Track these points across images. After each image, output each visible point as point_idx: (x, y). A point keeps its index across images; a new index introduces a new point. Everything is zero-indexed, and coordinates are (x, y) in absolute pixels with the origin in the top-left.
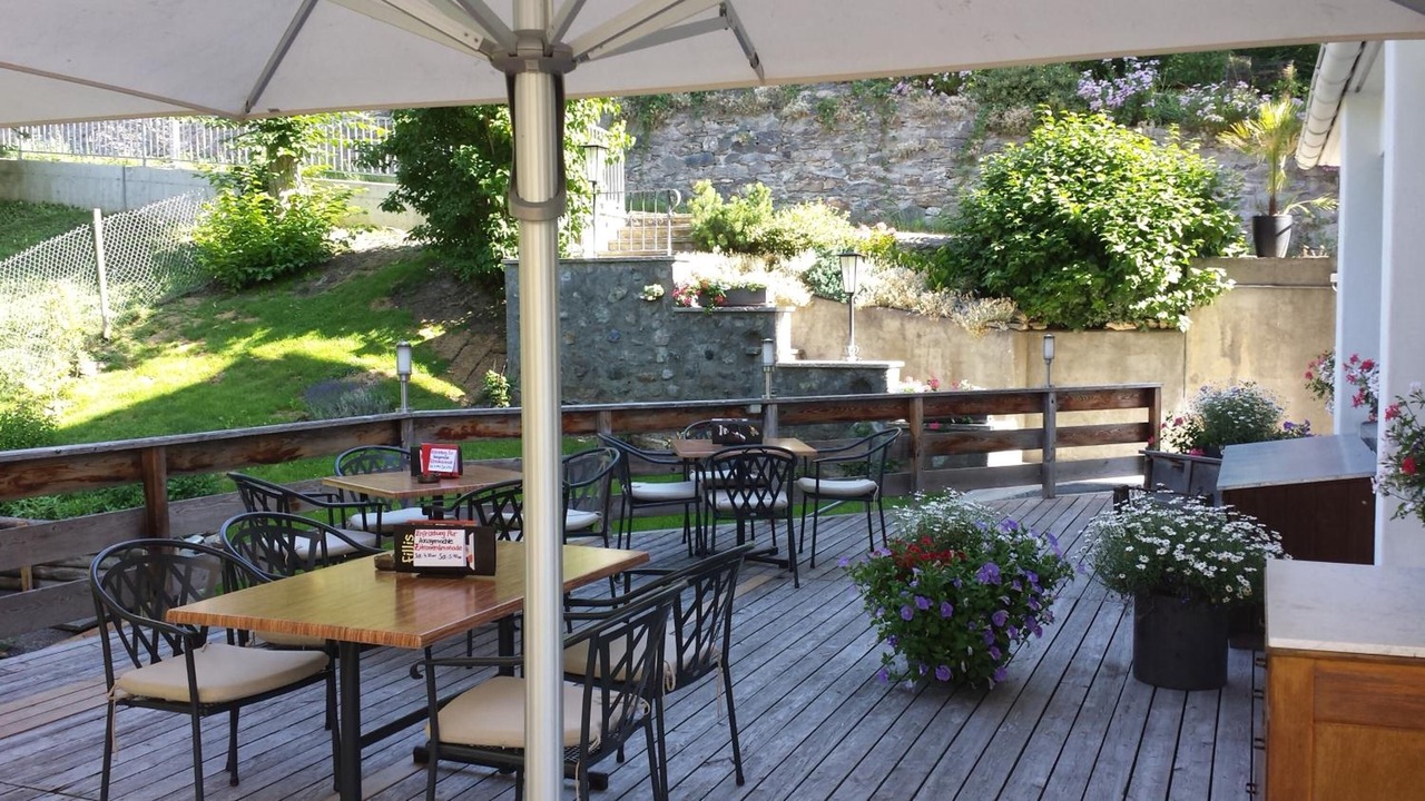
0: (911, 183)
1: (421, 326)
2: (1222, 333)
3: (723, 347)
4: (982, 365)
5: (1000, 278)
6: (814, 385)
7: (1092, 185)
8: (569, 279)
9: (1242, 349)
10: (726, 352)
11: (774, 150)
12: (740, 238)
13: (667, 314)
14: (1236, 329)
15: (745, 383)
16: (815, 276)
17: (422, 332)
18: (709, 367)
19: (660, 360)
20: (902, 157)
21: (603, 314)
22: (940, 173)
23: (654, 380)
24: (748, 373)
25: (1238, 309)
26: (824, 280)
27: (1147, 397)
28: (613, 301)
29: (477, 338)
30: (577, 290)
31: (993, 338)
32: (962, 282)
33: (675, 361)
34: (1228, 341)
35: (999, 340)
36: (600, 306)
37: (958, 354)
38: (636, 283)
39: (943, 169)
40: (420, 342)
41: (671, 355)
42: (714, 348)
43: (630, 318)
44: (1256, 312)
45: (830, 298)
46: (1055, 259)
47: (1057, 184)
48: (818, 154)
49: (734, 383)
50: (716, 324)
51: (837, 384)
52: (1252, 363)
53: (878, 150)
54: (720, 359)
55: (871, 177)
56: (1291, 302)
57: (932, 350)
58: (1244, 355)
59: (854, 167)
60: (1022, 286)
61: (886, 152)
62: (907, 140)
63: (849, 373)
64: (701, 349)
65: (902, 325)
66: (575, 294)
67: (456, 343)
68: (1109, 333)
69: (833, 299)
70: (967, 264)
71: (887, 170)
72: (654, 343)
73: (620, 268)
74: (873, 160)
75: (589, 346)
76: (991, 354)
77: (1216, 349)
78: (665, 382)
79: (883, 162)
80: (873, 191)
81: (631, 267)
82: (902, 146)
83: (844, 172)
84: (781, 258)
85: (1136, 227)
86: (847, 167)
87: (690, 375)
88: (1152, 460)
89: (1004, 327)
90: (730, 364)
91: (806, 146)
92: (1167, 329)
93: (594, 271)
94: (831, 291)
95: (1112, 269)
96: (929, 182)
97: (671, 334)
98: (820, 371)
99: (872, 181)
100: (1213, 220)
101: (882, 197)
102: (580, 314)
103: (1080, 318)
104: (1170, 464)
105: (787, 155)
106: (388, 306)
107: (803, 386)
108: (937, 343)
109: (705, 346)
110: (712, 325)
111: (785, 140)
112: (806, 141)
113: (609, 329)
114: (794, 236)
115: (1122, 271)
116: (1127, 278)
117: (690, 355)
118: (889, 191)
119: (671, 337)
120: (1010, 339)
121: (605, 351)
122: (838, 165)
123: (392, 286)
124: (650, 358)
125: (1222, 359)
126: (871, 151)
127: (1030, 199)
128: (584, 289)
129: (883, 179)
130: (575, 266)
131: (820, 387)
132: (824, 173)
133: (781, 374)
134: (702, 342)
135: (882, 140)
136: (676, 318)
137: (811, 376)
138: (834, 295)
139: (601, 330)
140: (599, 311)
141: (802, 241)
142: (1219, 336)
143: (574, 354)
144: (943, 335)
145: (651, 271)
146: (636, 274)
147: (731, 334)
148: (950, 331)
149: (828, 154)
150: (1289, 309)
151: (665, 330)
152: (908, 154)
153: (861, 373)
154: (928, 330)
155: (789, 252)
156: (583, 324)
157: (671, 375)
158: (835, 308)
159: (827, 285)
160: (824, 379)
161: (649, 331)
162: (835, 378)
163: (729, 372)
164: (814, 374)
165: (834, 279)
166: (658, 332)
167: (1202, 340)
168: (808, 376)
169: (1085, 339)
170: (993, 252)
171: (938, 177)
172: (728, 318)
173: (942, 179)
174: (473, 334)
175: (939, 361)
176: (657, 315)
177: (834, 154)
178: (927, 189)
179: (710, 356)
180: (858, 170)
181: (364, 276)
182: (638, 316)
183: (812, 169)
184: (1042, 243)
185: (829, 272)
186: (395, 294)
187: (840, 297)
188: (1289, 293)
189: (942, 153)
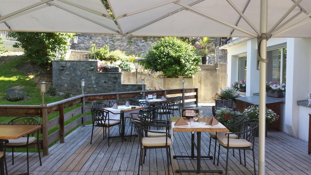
0: (119, 46)
1: (29, 75)
2: (198, 78)
3: (108, 80)
4: (157, 84)
5: (160, 67)
6: (129, 88)
7: (176, 50)
8: (70, 65)
9: (202, 81)
10: (109, 82)
11: (87, 36)
12: (103, 57)
13: (95, 73)
14: (201, 78)
15: (114, 88)
16: (121, 65)
17: (29, 77)
18: (105, 85)
19: (93, 83)
20: (117, 40)
21: (79, 73)
22: (125, 44)
23: (92, 88)
24: (114, 86)
25: (201, 74)
26: (124, 66)
27: (196, 90)
28: (81, 70)
29: (42, 78)
30: (72, 67)
31: (159, 79)
32: (152, 68)
33: (97, 83)
34: (200, 80)
35: (161, 79)
36: (78, 71)
37: (153, 82)
38: (87, 66)
39: (126, 43)
40: (29, 79)
41: (96, 82)
42: (106, 81)
43: (86, 74)
44: (204, 74)
45: (125, 70)
46: (171, 64)
47: (170, 49)
48: (98, 38)
49: (111, 88)
50: (107, 76)
51: (134, 88)
52: (204, 84)
53: (111, 38)
54: (108, 83)
55: (110, 44)
56: (210, 73)
57: (147, 81)
58: (202, 83)
59: (106, 42)
60: (165, 69)
61: (113, 39)
62: (118, 37)
63: (137, 86)
64: (103, 81)
65: (141, 76)
66: (71, 68)
67: (37, 79)
68: (179, 78)
69: (126, 71)
70: (152, 64)
71: (114, 43)
72: (91, 79)
73: (83, 63)
74: (111, 40)
75: (75, 80)
76: (159, 82)
77: (198, 81)
78: (94, 88)
79: (113, 41)
80: (111, 47)
81: (86, 63)
82: (117, 38)
83: (104, 43)
84: (113, 61)
85: (186, 58)
86: (105, 41)
87: (101, 86)
88: (217, 101)
89: (162, 77)
90: (110, 84)
91: (95, 36)
92: (189, 77)
93: (77, 63)
94: (125, 69)
95: (182, 66)
96: (123, 46)
97: (96, 77)
98: (131, 86)
99: (110, 45)
100: (197, 58)
101: (113, 48)
102: (72, 73)
103: (175, 75)
104: (220, 102)
105: (91, 38)
106: (16, 70)
107: (127, 89)
108: (148, 80)
109: (104, 80)
110: (106, 76)
111: (90, 34)
112: (95, 35)
113: (80, 76)
114: (117, 57)
115: (184, 67)
116: (185, 68)
117: (101, 82)
118: (114, 47)
119: (96, 78)
120: (163, 79)
121: (79, 81)
122: (103, 41)
123: (15, 65)
124: (91, 83)
125: (199, 83)
126: (110, 38)
127: (165, 52)
128: (74, 67)
129: (113, 45)
130: (71, 62)
131: (131, 89)
132: (100, 42)
133: (122, 86)
134: (103, 79)
135: (112, 36)
136: (97, 74)
137: (129, 87)
138: (126, 70)
139: (78, 76)
140: (78, 72)
141: (118, 58)
142: (198, 79)
143: (71, 82)
144: (149, 78)
145: (91, 64)
146: (87, 64)
147: (110, 78)
148: (151, 77)
149: (100, 39)
150: (210, 74)
151: (94, 77)
152: (118, 40)
153: (140, 86)
154: (146, 77)
155: (115, 60)
156: (73, 75)
157: (96, 86)
158: (126, 72)
159: (124, 68)
160: (132, 87)
161: (91, 77)
162: (134, 87)
163: (110, 86)
164: (129, 86)
165: (126, 66)
166: (93, 77)
167: (195, 80)
168: (128, 86)
169: (174, 79)
170: (158, 62)
171: (125, 45)
172: (110, 74)
173: (126, 45)
174: (41, 77)
175: (149, 83)
176: (92, 73)
177: (102, 38)
178: (123, 47)
179: (105, 82)
180: (107, 42)
181: (7, 63)
182: (88, 73)
183: (97, 41)
184: (168, 61)
185: (125, 65)
186: (17, 67)
187: (127, 70)
188: (209, 71)
189: (125, 40)
